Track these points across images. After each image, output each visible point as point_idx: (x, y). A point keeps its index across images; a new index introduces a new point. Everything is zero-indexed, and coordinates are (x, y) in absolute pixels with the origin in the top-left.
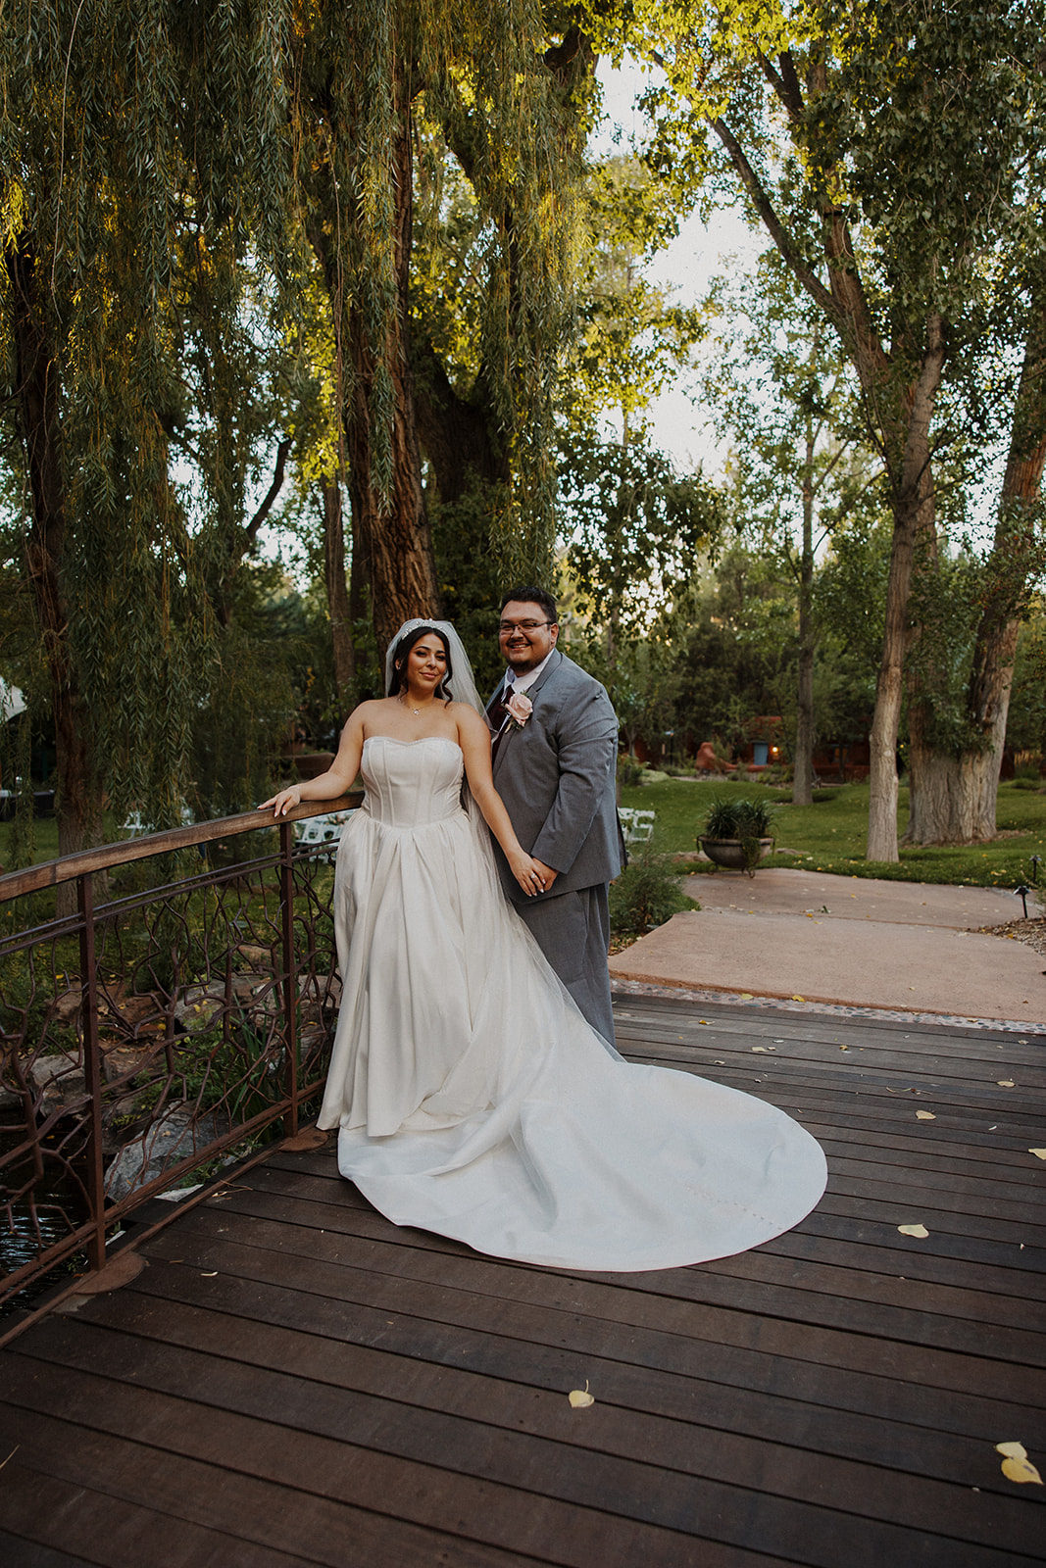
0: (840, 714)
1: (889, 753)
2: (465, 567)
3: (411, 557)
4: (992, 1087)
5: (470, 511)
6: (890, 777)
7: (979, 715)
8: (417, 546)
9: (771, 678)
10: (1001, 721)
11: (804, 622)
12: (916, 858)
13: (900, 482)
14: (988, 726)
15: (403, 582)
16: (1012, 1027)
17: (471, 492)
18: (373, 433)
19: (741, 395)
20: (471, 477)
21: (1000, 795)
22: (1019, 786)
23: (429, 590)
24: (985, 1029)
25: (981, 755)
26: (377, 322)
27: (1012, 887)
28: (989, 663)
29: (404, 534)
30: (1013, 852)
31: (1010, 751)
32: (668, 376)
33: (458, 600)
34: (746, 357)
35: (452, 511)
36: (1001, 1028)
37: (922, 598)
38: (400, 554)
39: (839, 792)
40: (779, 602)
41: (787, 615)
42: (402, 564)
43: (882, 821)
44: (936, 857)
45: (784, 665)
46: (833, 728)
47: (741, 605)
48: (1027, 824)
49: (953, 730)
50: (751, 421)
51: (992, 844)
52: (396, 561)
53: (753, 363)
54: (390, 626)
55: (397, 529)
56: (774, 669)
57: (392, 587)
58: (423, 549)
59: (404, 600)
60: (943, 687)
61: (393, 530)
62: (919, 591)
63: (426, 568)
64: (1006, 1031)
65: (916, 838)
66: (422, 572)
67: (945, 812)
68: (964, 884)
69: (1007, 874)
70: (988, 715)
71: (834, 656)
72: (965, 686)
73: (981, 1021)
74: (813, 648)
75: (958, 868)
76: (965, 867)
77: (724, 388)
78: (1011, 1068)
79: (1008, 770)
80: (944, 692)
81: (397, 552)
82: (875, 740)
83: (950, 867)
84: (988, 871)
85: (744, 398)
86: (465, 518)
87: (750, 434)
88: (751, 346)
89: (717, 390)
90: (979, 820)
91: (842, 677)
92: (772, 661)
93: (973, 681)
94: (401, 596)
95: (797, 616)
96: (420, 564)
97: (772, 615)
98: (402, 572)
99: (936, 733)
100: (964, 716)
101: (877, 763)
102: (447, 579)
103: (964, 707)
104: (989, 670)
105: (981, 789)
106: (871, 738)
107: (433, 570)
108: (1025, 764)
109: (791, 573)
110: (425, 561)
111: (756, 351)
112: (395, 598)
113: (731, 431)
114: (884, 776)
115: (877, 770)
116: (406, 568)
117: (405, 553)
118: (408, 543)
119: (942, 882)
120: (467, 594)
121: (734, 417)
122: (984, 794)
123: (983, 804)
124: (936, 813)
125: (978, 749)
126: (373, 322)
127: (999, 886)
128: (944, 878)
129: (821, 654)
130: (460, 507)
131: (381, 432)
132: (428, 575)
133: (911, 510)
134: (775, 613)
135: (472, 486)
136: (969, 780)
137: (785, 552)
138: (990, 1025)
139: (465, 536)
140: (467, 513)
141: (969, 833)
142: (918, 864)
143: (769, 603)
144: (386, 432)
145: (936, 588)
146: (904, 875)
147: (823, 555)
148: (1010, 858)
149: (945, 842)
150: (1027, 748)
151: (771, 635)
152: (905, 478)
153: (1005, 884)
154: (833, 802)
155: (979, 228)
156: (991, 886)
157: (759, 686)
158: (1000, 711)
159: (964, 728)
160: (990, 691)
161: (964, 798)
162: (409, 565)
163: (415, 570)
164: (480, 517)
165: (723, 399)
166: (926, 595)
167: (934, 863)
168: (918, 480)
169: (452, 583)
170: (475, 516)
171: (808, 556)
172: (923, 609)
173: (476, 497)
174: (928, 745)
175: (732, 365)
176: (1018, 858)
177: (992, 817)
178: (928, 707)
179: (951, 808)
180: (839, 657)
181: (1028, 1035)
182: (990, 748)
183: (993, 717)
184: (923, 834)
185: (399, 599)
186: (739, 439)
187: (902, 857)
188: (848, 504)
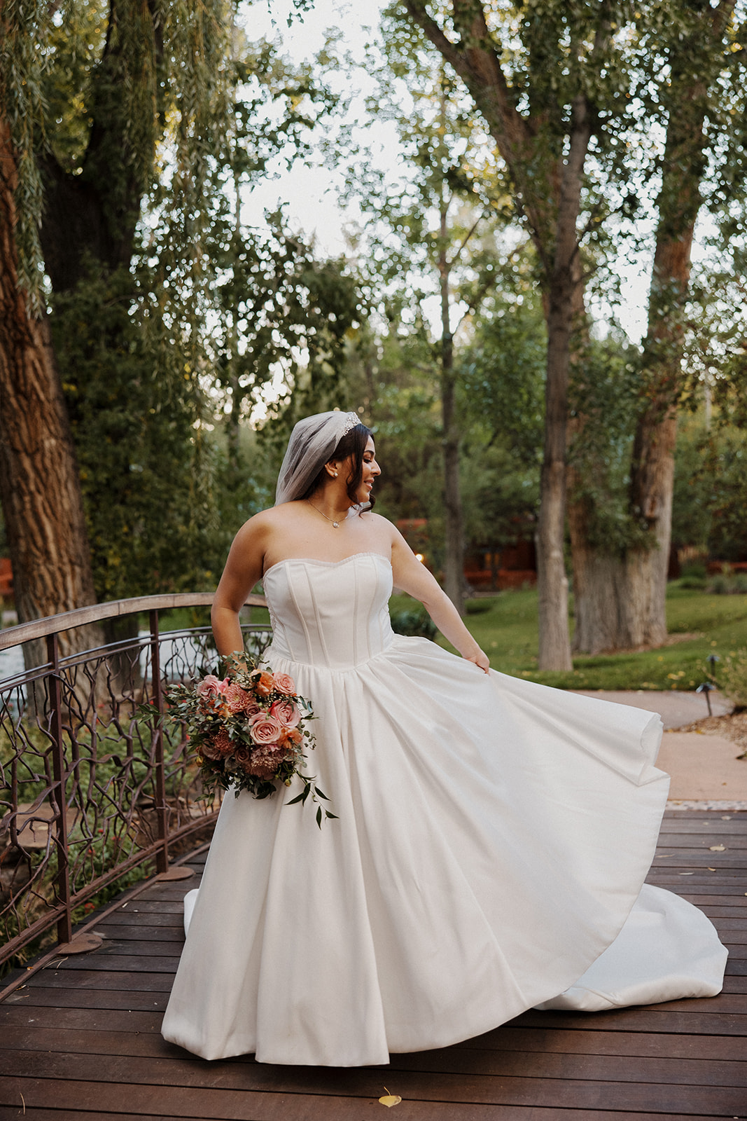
0: (491, 513)
1: (556, 554)
2: (87, 364)
3: (31, 354)
4: (706, 852)
5: (91, 300)
6: (558, 579)
7: (642, 510)
8: (37, 341)
9: (413, 474)
10: (665, 514)
11: (447, 414)
12: (590, 666)
13: (553, 262)
14: (652, 522)
15: (22, 381)
16: (715, 806)
17: (89, 278)
18: (20, 230)
19: (365, 159)
20: (90, 262)
21: (669, 596)
22: (687, 586)
23: (52, 390)
24: (690, 810)
25: (647, 552)
26: (21, 112)
27: (693, 689)
28: (649, 454)
29: (22, 328)
30: (689, 654)
31: (676, 547)
32: (302, 150)
33: (81, 399)
34: (369, 117)
35: (69, 300)
36: (705, 808)
37: (582, 387)
38: (18, 350)
39: (495, 602)
40: (418, 390)
41: (427, 405)
42: (20, 362)
43: (553, 628)
44: (611, 664)
45: (426, 461)
46: (483, 530)
47: (374, 394)
48: (697, 626)
49: (616, 527)
50: (377, 190)
51: (663, 648)
52: (14, 358)
53: (377, 123)
54: (8, 431)
55: (15, 324)
56: (415, 466)
57: (9, 388)
58: (44, 344)
59: (24, 402)
60: (603, 480)
61: (10, 324)
62: (579, 380)
63: (48, 366)
64: (709, 811)
65: (584, 646)
66: (43, 370)
67: (612, 617)
68: (645, 689)
69: (685, 677)
70: (652, 509)
71: (479, 450)
72: (627, 480)
73: (686, 803)
74: (457, 441)
75: (635, 673)
76: (642, 671)
77: (345, 151)
78: (720, 837)
79: (674, 570)
80: (605, 486)
81: (15, 349)
82: (541, 540)
83: (627, 673)
84: (666, 674)
85: (367, 164)
86: (85, 309)
87: (378, 203)
88: (372, 105)
89: (338, 154)
90: (649, 624)
91: (491, 473)
92: (412, 457)
93: (634, 473)
94: (21, 398)
95: (437, 406)
96: (41, 361)
97: (411, 406)
98: (20, 372)
99: (598, 532)
100: (629, 510)
101: (544, 565)
102: (67, 376)
103: (626, 501)
104: (650, 461)
105: (649, 590)
106: (537, 538)
107: (56, 368)
108: (691, 562)
109: (430, 358)
110: (47, 360)
111: (377, 109)
112: (13, 401)
113: (355, 201)
114: (552, 579)
115: (545, 573)
116: (24, 366)
117: (23, 349)
118: (27, 338)
119: (620, 688)
120: (90, 394)
121: (357, 185)
122: (652, 595)
123: (652, 607)
124: (603, 619)
125: (643, 547)
126: (17, 113)
127: (679, 689)
128: (622, 685)
129: (466, 448)
130: (79, 296)
131: (28, 229)
132: (50, 373)
133: (565, 293)
134: (415, 403)
135: (91, 272)
136: (636, 581)
137: (422, 334)
138: (695, 806)
139: (83, 328)
140: (87, 303)
141: (638, 639)
142: (593, 672)
143: (406, 392)
144: (33, 229)
145: (595, 376)
146: (580, 684)
147: (464, 337)
148: (687, 660)
149: (616, 648)
150: (692, 543)
151: (411, 427)
152: (557, 260)
153: (684, 687)
154: (489, 614)
155: (623, 11)
156: (669, 689)
157: (398, 485)
158: (663, 504)
159: (628, 524)
160: (652, 483)
161: (632, 601)
162: (28, 363)
163: (35, 370)
164: (102, 306)
165: (344, 164)
166: (586, 383)
167: (610, 669)
168: (571, 261)
169: (72, 381)
170: (96, 306)
171: (448, 339)
172: (583, 398)
173: (97, 285)
174: (591, 545)
175: (352, 126)
176: (694, 659)
177: (662, 620)
178: (588, 503)
179: (619, 611)
180: (485, 450)
181: (730, 812)
182: (655, 545)
183: (657, 512)
184: (590, 642)
185: (18, 401)
186: (364, 209)
187: (576, 666)
188: (488, 281)
